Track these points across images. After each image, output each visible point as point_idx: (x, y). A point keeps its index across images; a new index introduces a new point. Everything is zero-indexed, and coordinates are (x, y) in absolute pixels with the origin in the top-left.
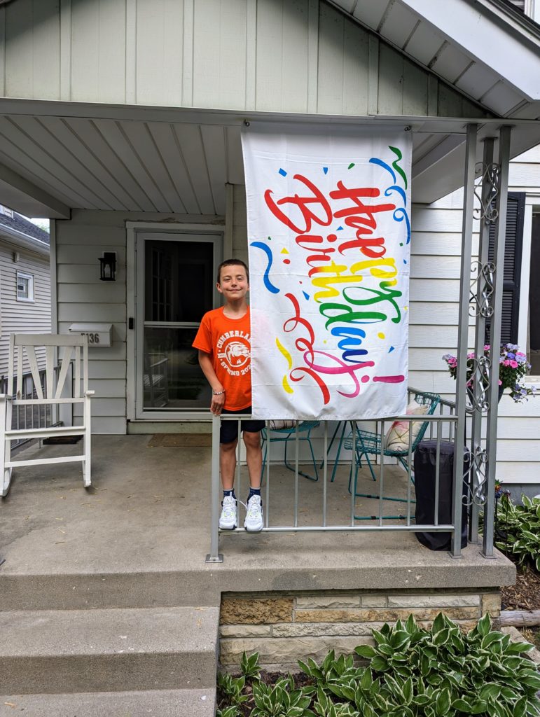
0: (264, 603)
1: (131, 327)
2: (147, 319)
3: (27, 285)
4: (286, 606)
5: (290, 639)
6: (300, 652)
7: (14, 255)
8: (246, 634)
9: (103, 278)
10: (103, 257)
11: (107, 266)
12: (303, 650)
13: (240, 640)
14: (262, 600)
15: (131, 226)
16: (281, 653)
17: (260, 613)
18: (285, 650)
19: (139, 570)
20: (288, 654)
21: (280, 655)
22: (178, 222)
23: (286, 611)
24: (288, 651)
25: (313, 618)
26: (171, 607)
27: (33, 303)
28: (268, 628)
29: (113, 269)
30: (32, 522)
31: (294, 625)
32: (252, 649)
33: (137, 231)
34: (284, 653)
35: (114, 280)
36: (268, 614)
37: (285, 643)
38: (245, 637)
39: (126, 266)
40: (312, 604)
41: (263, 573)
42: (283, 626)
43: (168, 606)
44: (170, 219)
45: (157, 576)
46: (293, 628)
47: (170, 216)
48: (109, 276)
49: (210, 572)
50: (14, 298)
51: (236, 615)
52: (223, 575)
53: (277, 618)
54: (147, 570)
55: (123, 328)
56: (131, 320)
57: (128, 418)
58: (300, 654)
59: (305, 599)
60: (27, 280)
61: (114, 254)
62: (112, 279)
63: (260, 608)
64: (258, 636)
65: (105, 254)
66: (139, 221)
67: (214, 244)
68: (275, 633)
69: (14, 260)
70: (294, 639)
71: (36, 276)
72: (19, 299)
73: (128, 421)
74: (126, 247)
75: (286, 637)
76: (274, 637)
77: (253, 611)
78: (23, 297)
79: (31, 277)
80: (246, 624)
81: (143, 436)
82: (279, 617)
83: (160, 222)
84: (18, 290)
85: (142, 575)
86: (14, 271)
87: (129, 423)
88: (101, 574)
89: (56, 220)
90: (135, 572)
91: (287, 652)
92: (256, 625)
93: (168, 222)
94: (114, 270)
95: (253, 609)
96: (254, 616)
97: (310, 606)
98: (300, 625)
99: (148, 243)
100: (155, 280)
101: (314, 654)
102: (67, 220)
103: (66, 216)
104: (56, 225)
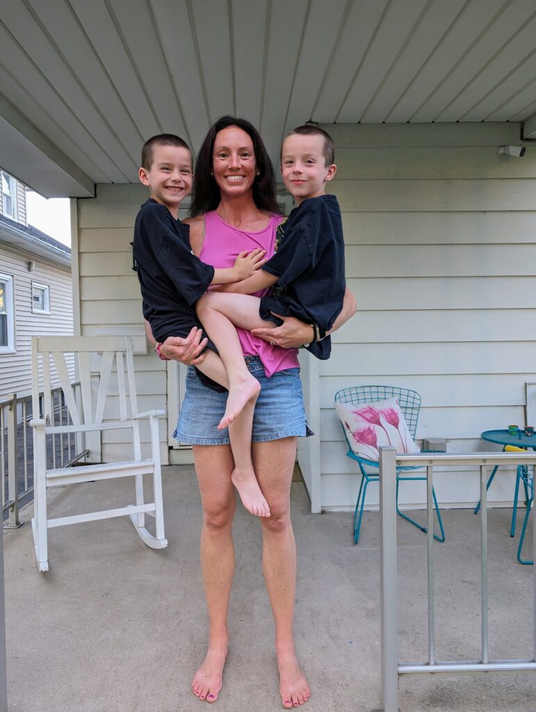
3: (43, 296)
7: (29, 264)
27: (49, 315)
50: (29, 309)
57: (170, 445)
60: (43, 290)
69: (29, 269)
71: (51, 286)
72: (34, 310)
73: (171, 448)
78: (38, 308)
79: (47, 287)
84: (33, 301)
86: (30, 281)
87: (171, 451)
89: (78, 198)
102: (92, 198)
103: (90, 192)
104: (78, 205)
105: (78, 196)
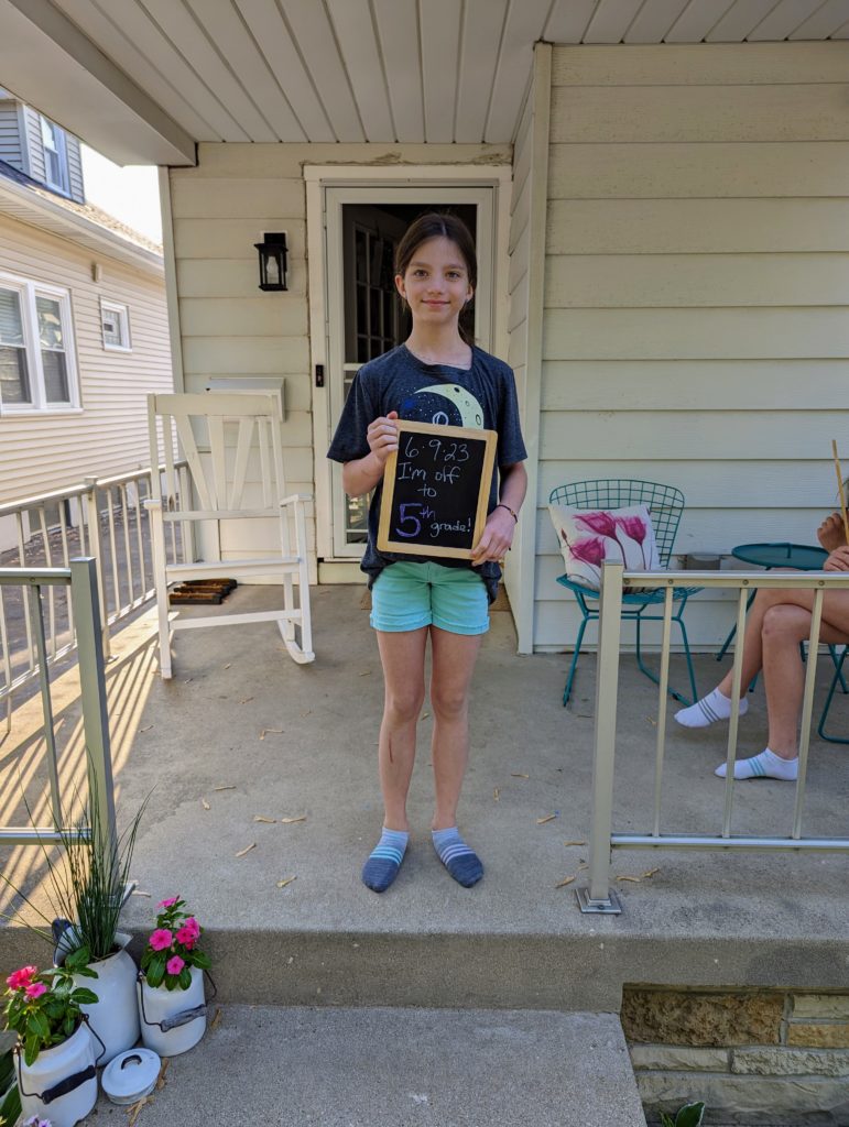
0: (715, 1005)
1: (320, 384)
2: (348, 359)
3: (119, 323)
4: (767, 1012)
5: (772, 1080)
6: (794, 1107)
7: (94, 269)
8: (671, 1065)
9: (265, 287)
10: (262, 241)
11: (272, 260)
12: (799, 1103)
13: (658, 1076)
14: (714, 999)
15: (312, 173)
16: (749, 1107)
17: (708, 1026)
18: (758, 1101)
19: (432, 926)
20: (765, 1110)
21: (746, 1110)
22: (407, 163)
23: (768, 1022)
24: (765, 1102)
25: (829, 1039)
26: (506, 1008)
27: (128, 354)
28: (723, 1055)
29: (283, 267)
30: (177, 781)
31: (786, 1052)
32: (684, 1094)
33: (327, 186)
34: (757, 1105)
35: (286, 289)
36: (724, 1027)
37: (759, 1087)
38: (665, 1069)
39: (307, 259)
40: (830, 1011)
41: (725, 947)
42: (755, 1051)
43: (500, 1008)
44: (392, 156)
45: (476, 940)
46: (780, 1058)
47: (390, 152)
48: (277, 282)
49: (597, 939)
50: (99, 345)
51: (652, 1027)
52: (631, 947)
53: (744, 1037)
54: (452, 927)
55: (303, 384)
56: (320, 369)
57: (320, 556)
58: (793, 1111)
59: (813, 999)
60: (118, 314)
61: (283, 235)
62: (280, 287)
63: (706, 1017)
64: (697, 1070)
65: (266, 235)
66: (329, 163)
67: (479, 208)
68: (740, 1065)
69: (94, 278)
70: (779, 1081)
71: (130, 306)
72: (107, 346)
73: (320, 560)
74: (306, 221)
75: (765, 1076)
76: (736, 1074)
77: (693, 1022)
78: (113, 343)
79: (124, 308)
80: (673, 1045)
81: (348, 588)
82: (749, 1033)
83: (371, 164)
84: (105, 332)
85: (440, 939)
86: (95, 297)
87: (321, 564)
88: (349, 934)
89: (170, 167)
90: (426, 930)
91: (763, 1106)
92: (698, 1047)
93: (386, 164)
94: (285, 270)
95: (692, 1018)
96: (692, 1031)
97: (824, 1015)
98: (798, 1053)
99: (349, 210)
100: (361, 290)
101: (826, 1113)
102: (191, 166)
103: (189, 157)
104: (170, 178)
105: (170, 164)
